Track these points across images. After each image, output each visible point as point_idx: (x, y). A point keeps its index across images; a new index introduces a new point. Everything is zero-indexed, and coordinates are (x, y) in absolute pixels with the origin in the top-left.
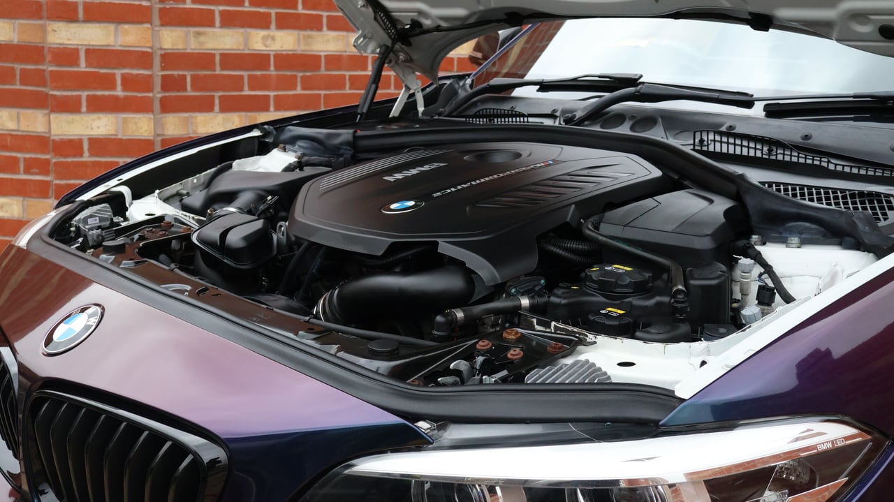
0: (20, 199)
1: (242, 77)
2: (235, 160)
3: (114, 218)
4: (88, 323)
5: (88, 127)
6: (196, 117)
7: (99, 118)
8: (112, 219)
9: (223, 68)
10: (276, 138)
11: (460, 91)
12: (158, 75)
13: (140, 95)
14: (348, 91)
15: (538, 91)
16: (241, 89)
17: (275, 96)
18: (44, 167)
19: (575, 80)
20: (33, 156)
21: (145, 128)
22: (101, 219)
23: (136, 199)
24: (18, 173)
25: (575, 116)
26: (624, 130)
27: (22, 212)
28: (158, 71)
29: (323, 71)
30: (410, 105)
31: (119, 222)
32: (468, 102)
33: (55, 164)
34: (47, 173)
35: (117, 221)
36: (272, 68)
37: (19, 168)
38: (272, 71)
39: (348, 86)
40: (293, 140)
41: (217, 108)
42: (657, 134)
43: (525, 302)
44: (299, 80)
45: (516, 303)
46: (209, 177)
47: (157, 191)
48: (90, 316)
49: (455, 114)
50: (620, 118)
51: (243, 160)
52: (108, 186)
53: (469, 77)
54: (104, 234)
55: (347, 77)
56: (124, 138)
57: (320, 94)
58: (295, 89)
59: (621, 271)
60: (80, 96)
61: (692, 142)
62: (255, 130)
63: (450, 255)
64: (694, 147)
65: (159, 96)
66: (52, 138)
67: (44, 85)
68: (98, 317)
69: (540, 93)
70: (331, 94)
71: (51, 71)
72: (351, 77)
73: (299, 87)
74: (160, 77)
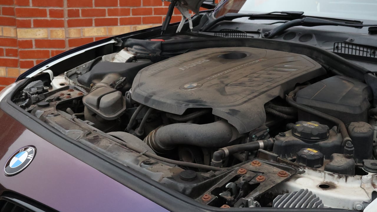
0: (5, 68)
1: (105, 10)
2: (103, 55)
3: (44, 87)
4: (28, 158)
5: (34, 34)
6: (84, 29)
7: (40, 30)
8: (43, 88)
9: (96, 6)
10: (123, 44)
11: (209, 18)
12: (66, 10)
13: (58, 19)
14: (153, 15)
15: (249, 19)
16: (105, 16)
17: (121, 19)
18: (15, 53)
19: (269, 14)
20: (10, 48)
21: (61, 35)
22: (38, 88)
23: (56, 76)
24: (3, 56)
25: (269, 33)
26: (295, 41)
27: (5, 74)
28: (66, 8)
29: (142, 7)
30: (186, 26)
31: (47, 89)
32: (214, 24)
33: (21, 52)
34: (16, 56)
35: (46, 89)
36: (119, 5)
37: (3, 54)
38: (119, 7)
39: (153, 13)
40: (131, 46)
41: (94, 24)
42: (313, 43)
43: (261, 144)
44: (131, 11)
45: (257, 145)
46: (90, 64)
47: (66, 72)
48: (29, 153)
49: (208, 30)
50: (293, 34)
51: (107, 55)
52: (41, 70)
53: (213, 11)
54: (39, 97)
55: (153, 9)
56: (51, 39)
57: (141, 17)
58: (129, 15)
59: (313, 127)
60: (30, 20)
61: (333, 47)
62: (113, 39)
63: (218, 116)
64: (334, 51)
65: (67, 19)
66: (18, 40)
67: (13, 15)
68: (33, 154)
69: (250, 20)
70: (146, 17)
71: (17, 8)
72: (155, 9)
73: (131, 14)
74: (67, 11)
